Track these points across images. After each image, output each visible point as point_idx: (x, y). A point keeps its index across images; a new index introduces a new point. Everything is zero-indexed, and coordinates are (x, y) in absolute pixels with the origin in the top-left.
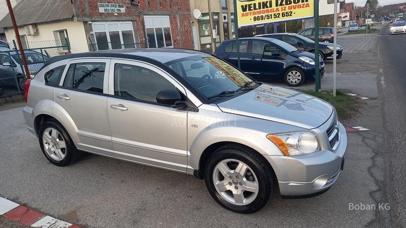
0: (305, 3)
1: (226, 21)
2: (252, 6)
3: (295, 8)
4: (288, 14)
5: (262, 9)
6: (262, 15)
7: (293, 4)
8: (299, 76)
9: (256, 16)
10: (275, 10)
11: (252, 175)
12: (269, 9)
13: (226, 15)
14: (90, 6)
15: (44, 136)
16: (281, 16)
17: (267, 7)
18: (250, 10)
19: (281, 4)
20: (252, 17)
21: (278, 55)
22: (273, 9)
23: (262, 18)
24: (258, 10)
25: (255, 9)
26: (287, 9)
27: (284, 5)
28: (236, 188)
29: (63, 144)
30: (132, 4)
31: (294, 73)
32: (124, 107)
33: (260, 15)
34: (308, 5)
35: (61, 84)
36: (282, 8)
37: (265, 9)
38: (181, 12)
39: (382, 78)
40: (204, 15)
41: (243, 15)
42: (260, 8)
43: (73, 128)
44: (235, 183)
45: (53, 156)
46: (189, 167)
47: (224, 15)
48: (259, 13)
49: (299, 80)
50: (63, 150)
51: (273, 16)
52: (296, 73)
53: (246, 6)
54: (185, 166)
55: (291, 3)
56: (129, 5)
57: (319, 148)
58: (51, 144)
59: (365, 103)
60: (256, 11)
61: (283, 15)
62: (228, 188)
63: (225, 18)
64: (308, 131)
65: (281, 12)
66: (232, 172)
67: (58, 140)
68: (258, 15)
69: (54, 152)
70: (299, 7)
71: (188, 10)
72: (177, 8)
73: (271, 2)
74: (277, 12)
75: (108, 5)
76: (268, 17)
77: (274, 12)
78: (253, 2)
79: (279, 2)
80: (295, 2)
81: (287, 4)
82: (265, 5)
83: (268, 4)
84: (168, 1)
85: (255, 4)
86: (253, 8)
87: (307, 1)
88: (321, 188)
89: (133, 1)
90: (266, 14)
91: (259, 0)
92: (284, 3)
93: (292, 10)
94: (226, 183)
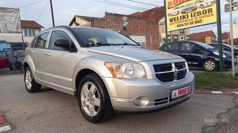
0: (210, 13)
1: (183, 40)
2: (176, 18)
3: (203, 17)
4: (199, 22)
5: (182, 20)
6: (182, 23)
7: (202, 15)
8: (213, 65)
9: (179, 24)
10: (190, 20)
12: (187, 19)
13: (183, 36)
15: (26, 75)
16: (194, 23)
17: (185, 18)
18: (174, 21)
19: (194, 16)
20: (176, 25)
21: (198, 50)
22: (189, 19)
23: (182, 25)
24: (180, 21)
25: (178, 20)
26: (198, 18)
27: (196, 16)
28: (91, 103)
29: (31, 79)
30: (124, 30)
31: (209, 63)
32: (49, 53)
34: (212, 15)
35: (34, 46)
36: (195, 18)
37: (184, 19)
38: (154, 34)
41: (170, 24)
42: (181, 19)
43: (34, 69)
44: (91, 100)
45: (28, 87)
46: (72, 90)
47: (181, 36)
49: (213, 67)
50: (31, 82)
51: (189, 24)
52: (211, 63)
53: (172, 18)
55: (201, 14)
56: (122, 30)
57: (145, 77)
58: (28, 80)
60: (178, 21)
61: (196, 22)
62: (87, 103)
63: (182, 38)
64: (137, 63)
65: (194, 21)
66: (89, 91)
67: (30, 77)
68: (180, 24)
70: (206, 16)
71: (158, 33)
72: (151, 32)
73: (188, 15)
74: (192, 21)
75: (111, 30)
76: (186, 24)
77: (190, 21)
78: (176, 16)
79: (193, 14)
80: (203, 14)
81: (198, 15)
82: (184, 17)
83: (186, 17)
84: (145, 28)
85: (178, 17)
86: (176, 20)
87: (212, 12)
88: (143, 107)
89: (125, 28)
90: (185, 22)
91: (180, 15)
92: (196, 15)
93: (202, 19)
94: (86, 99)
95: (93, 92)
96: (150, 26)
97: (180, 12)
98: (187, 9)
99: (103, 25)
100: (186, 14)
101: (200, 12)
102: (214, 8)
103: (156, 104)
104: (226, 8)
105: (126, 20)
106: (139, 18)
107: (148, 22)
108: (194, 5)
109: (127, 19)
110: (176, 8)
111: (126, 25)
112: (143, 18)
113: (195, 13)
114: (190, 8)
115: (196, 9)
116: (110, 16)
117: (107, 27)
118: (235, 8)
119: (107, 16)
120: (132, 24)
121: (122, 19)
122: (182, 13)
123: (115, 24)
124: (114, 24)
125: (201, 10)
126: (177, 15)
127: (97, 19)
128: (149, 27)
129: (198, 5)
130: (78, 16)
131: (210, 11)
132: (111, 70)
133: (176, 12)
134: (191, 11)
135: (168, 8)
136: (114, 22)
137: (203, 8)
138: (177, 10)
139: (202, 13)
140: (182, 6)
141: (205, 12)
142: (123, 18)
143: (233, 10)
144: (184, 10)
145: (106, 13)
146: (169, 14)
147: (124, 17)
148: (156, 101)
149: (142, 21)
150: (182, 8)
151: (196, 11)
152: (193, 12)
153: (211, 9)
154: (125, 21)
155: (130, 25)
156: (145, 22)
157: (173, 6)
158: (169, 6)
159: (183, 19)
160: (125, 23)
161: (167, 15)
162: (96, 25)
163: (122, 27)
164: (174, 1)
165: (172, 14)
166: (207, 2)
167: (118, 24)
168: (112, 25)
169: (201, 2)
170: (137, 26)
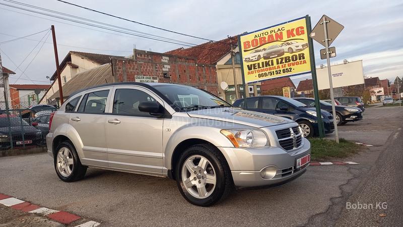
0: (302, 60)
1: (252, 92)
2: (257, 65)
3: (293, 65)
4: (288, 71)
5: (265, 68)
6: (265, 72)
7: (291, 62)
8: (308, 129)
9: (261, 73)
10: (276, 68)
11: (212, 169)
13: (252, 87)
14: (128, 78)
15: (58, 155)
16: (282, 72)
17: (269, 65)
18: (254, 68)
19: (281, 63)
20: (257, 74)
21: (286, 109)
22: (275, 67)
23: (266, 74)
24: (262, 68)
25: (259, 67)
26: (287, 66)
27: (284, 63)
28: (200, 182)
29: (71, 161)
30: (164, 77)
31: (302, 126)
32: (117, 120)
33: (264, 72)
34: (305, 62)
35: (76, 110)
36: (282, 65)
37: (268, 67)
38: (210, 84)
40: (230, 87)
41: (249, 73)
42: (263, 66)
43: (79, 143)
44: (199, 178)
45: (63, 173)
46: (164, 168)
47: (250, 87)
48: (263, 70)
49: (308, 132)
50: (71, 166)
51: (275, 73)
52: (305, 126)
53: (251, 65)
54: (161, 168)
55: (289, 61)
56: (162, 78)
57: (268, 144)
58: (63, 162)
59: (368, 148)
60: (260, 69)
61: (284, 71)
62: (194, 183)
63: (251, 89)
64: (258, 129)
65: (282, 69)
66: (196, 167)
67: (68, 157)
69: (64, 170)
70: (297, 64)
71: (216, 82)
72: (205, 80)
73: (272, 61)
74: (279, 69)
75: (144, 77)
76: (271, 74)
78: (257, 62)
79: (280, 60)
80: (293, 60)
81: (286, 62)
82: (267, 64)
83: (270, 63)
84: (197, 75)
85: (259, 64)
86: (257, 67)
87: (304, 58)
88: (271, 179)
89: (166, 74)
90: (269, 71)
91: (262, 60)
92: (284, 61)
93: (292, 67)
94: (191, 178)
95: (203, 167)
96: (204, 70)
97: (262, 56)
98: (271, 54)
99: (131, 70)
100: (270, 60)
101: (289, 57)
102: (306, 52)
103: (283, 175)
104: (322, 54)
105: (167, 61)
106: (187, 59)
107: (200, 66)
108: (280, 48)
109: (169, 61)
110: (256, 52)
111: (168, 70)
112: (193, 60)
113: (282, 59)
114: (275, 52)
115: (283, 54)
116: (141, 55)
117: (138, 73)
118: (333, 55)
119: (138, 56)
120: (177, 68)
121: (161, 60)
122: (265, 58)
123: (150, 68)
124: (148, 68)
125: (290, 55)
126: (258, 60)
127: (121, 59)
128: (203, 73)
129: (286, 48)
130: (75, 53)
131: (302, 56)
132: (231, 139)
133: (257, 57)
134: (277, 56)
135: (245, 51)
136: (148, 65)
137: (293, 52)
138: (258, 54)
139: (291, 59)
140: (265, 49)
141: (294, 58)
142: (162, 58)
143: (330, 57)
144: (268, 54)
145: (136, 51)
146: (246, 59)
147: (164, 57)
148: (283, 171)
149: (191, 63)
150: (264, 52)
151: (283, 56)
152: (279, 58)
153: (303, 54)
154: (165, 64)
155: (174, 71)
156: (197, 65)
157: (252, 48)
158: (245, 47)
159: (266, 66)
160: (165, 66)
161: (244, 59)
162: (120, 70)
163: (162, 73)
164: (253, 41)
165: (251, 59)
166: (297, 44)
167: (154, 68)
168: (146, 70)
169: (290, 44)
170: (185, 71)
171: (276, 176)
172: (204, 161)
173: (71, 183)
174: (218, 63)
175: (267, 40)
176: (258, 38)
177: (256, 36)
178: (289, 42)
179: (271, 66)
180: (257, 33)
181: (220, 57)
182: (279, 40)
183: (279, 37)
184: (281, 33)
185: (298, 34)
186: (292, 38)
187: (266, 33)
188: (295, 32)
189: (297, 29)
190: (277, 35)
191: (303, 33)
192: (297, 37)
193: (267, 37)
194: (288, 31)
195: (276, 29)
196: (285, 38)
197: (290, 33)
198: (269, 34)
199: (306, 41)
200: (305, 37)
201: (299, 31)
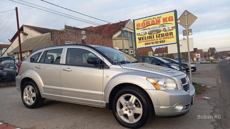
0: (171, 36)
1: (132, 53)
2: (144, 38)
3: (166, 38)
4: (162, 42)
5: (149, 39)
7: (165, 37)
9: (146, 42)
11: (139, 104)
13: (132, 51)
14: (61, 42)
15: (25, 91)
18: (143, 40)
19: (159, 37)
20: (144, 43)
23: (149, 44)
24: (147, 40)
25: (145, 39)
26: (162, 39)
28: (130, 112)
29: (34, 95)
30: (83, 43)
32: (70, 69)
33: (148, 42)
34: (173, 37)
35: (38, 61)
37: (151, 39)
39: (220, 80)
41: (139, 42)
42: (148, 39)
43: (41, 84)
44: (129, 109)
45: (27, 103)
46: (103, 102)
47: (131, 50)
48: (148, 41)
50: (34, 98)
51: (155, 43)
53: (141, 38)
54: (101, 101)
55: (164, 36)
56: (82, 43)
57: (177, 88)
58: (28, 95)
59: (209, 88)
60: (146, 40)
61: (160, 42)
62: (125, 112)
64: (170, 78)
65: (159, 41)
66: (127, 102)
67: (32, 92)
69: (29, 101)
70: (168, 38)
72: (106, 45)
73: (153, 36)
74: (157, 41)
75: (70, 42)
76: (152, 43)
77: (155, 40)
78: (144, 36)
79: (158, 36)
80: (166, 36)
81: (162, 36)
82: (150, 37)
83: (152, 37)
84: (102, 42)
85: (145, 37)
86: (144, 39)
87: (172, 35)
89: (83, 41)
90: (151, 42)
91: (147, 35)
92: (160, 36)
93: (165, 39)
94: (124, 109)
95: (133, 102)
97: (147, 33)
98: (153, 31)
99: (63, 38)
101: (164, 34)
102: (174, 31)
103: (186, 108)
104: (184, 33)
105: (84, 33)
106: (96, 33)
107: (104, 37)
108: (158, 28)
109: (86, 33)
110: (144, 30)
111: (85, 39)
112: (100, 33)
113: (159, 35)
114: (156, 31)
115: (160, 32)
116: (69, 29)
117: (67, 39)
118: (190, 33)
119: (67, 29)
120: (90, 38)
121: (81, 33)
122: (149, 34)
124: (73, 37)
125: (165, 33)
127: (56, 31)
128: (105, 41)
129: (162, 28)
130: (26, 26)
131: (171, 34)
132: (155, 84)
133: (144, 33)
134: (156, 33)
135: (137, 29)
136: (73, 35)
137: (166, 31)
138: (145, 31)
139: (165, 35)
140: (149, 29)
141: (167, 35)
142: (81, 31)
143: (189, 35)
144: (151, 31)
145: (66, 26)
146: (138, 34)
147: (82, 31)
149: (98, 36)
150: (148, 30)
152: (157, 34)
153: (172, 33)
155: (88, 39)
156: (102, 37)
157: (141, 27)
158: (137, 27)
159: (150, 38)
160: (83, 36)
161: (136, 34)
162: (56, 37)
163: (81, 40)
164: (142, 24)
165: (141, 34)
166: (169, 27)
167: (77, 37)
168: (72, 38)
169: (164, 26)
170: (95, 40)
171: (183, 109)
172: (133, 99)
173: (33, 109)
174: (114, 36)
175: (151, 23)
176: (145, 22)
177: (144, 21)
178: (164, 25)
179: (153, 39)
180: (144, 19)
181: (115, 32)
182: (158, 23)
183: (158, 22)
184: (159, 20)
185: (169, 20)
186: (166, 23)
187: (151, 19)
188: (167, 19)
189: (169, 18)
190: (157, 20)
191: (172, 20)
192: (169, 22)
193: (151, 21)
194: (164, 19)
195: (156, 17)
196: (162, 22)
197: (165, 20)
198: (152, 20)
199: (174, 25)
200: (173, 22)
201: (170, 19)
